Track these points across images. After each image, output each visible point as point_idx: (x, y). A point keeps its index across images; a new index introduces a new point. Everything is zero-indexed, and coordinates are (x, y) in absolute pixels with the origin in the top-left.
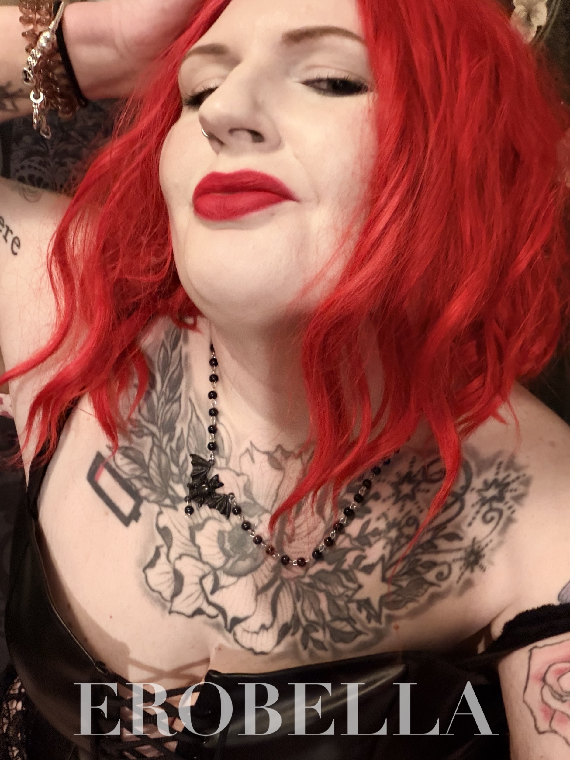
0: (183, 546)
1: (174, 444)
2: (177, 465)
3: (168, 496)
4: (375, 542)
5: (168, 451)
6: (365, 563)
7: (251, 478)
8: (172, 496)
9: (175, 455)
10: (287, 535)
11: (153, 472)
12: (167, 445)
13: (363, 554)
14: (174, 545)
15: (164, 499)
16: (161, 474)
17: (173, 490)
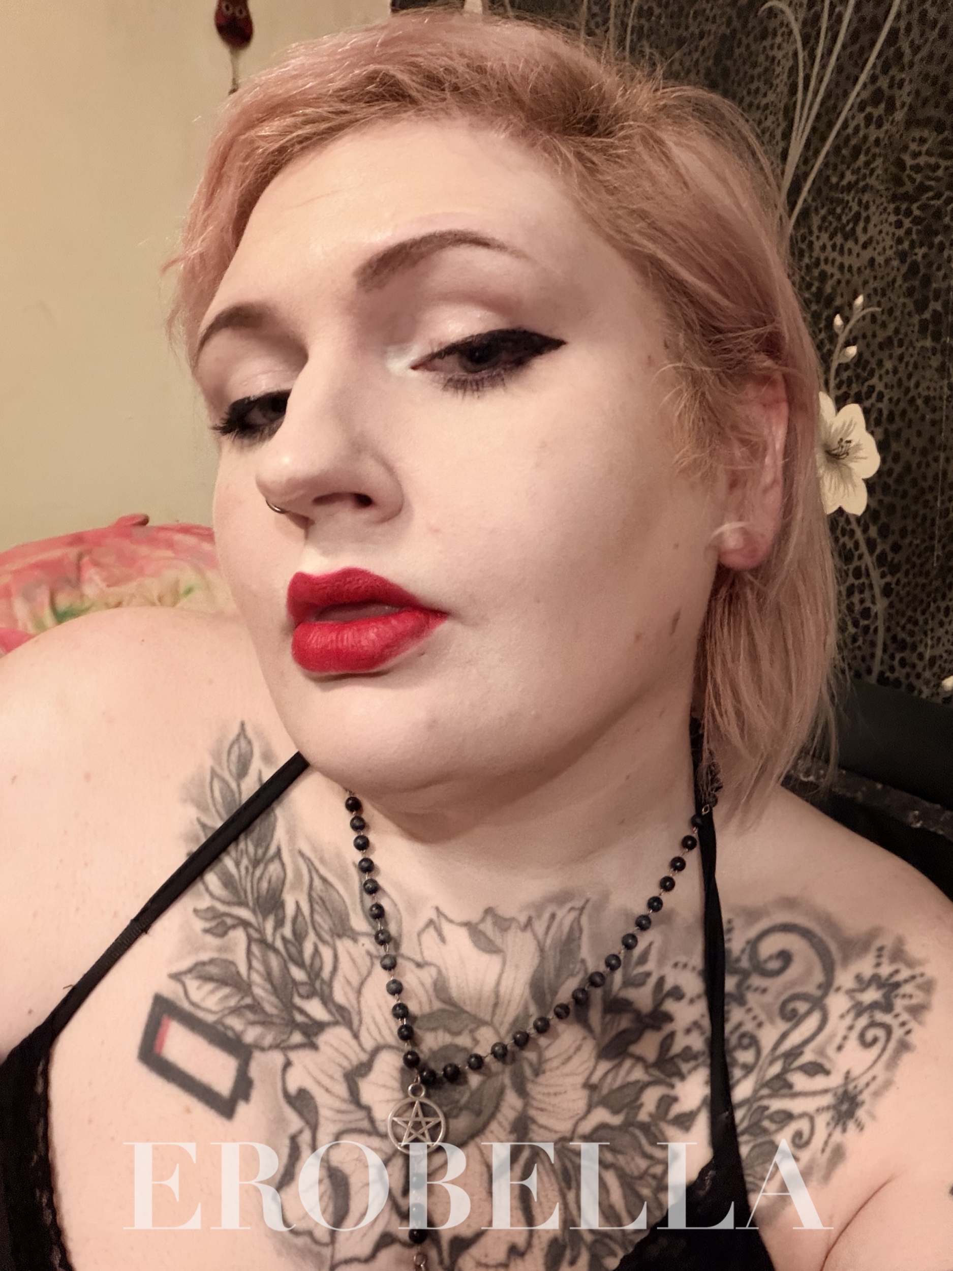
0: (340, 1116)
1: (287, 931)
2: (301, 965)
3: (294, 1025)
4: (690, 1072)
5: (279, 944)
6: (676, 1109)
7: (444, 971)
8: (304, 1023)
9: (293, 950)
10: (531, 1064)
11: (260, 990)
12: (274, 934)
13: (673, 1093)
14: (322, 1121)
15: (291, 1033)
16: (275, 991)
17: (302, 1011)
